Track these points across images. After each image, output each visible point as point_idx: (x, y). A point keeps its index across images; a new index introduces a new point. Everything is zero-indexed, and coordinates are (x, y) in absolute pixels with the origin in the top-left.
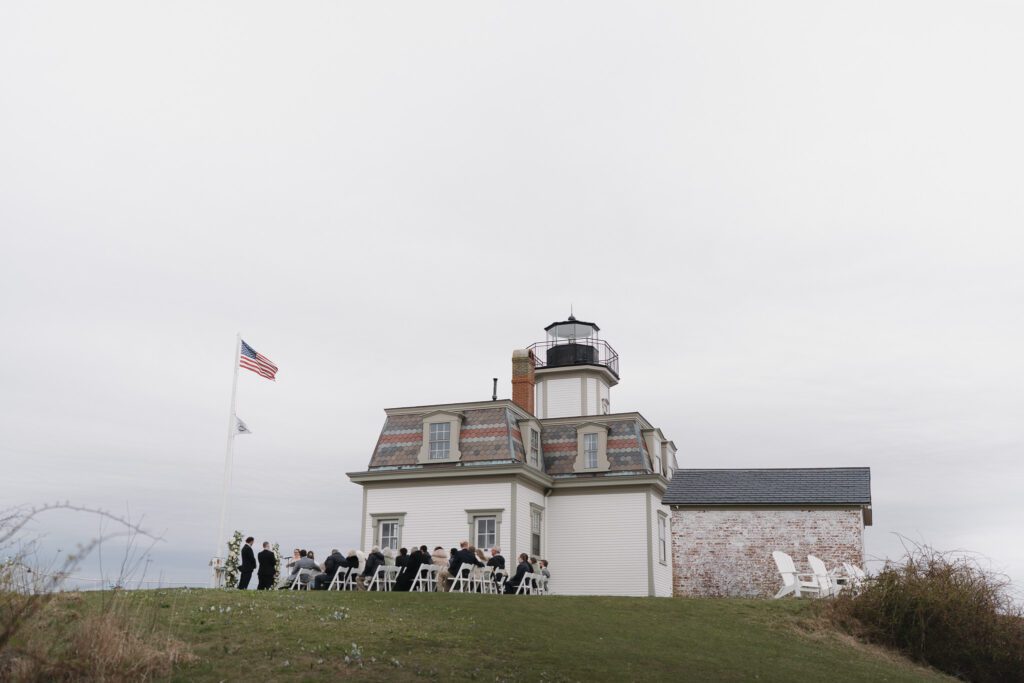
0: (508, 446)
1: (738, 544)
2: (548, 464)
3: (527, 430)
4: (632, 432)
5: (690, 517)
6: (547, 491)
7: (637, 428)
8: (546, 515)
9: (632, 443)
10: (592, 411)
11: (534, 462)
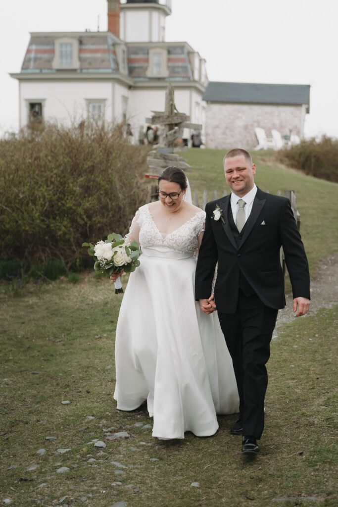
0: (109, 61)
1: (240, 123)
2: (131, 71)
3: (120, 50)
4: (183, 53)
5: (216, 108)
6: (130, 87)
7: (186, 51)
8: (130, 102)
9: (183, 60)
10: (155, 39)
11: (123, 70)
